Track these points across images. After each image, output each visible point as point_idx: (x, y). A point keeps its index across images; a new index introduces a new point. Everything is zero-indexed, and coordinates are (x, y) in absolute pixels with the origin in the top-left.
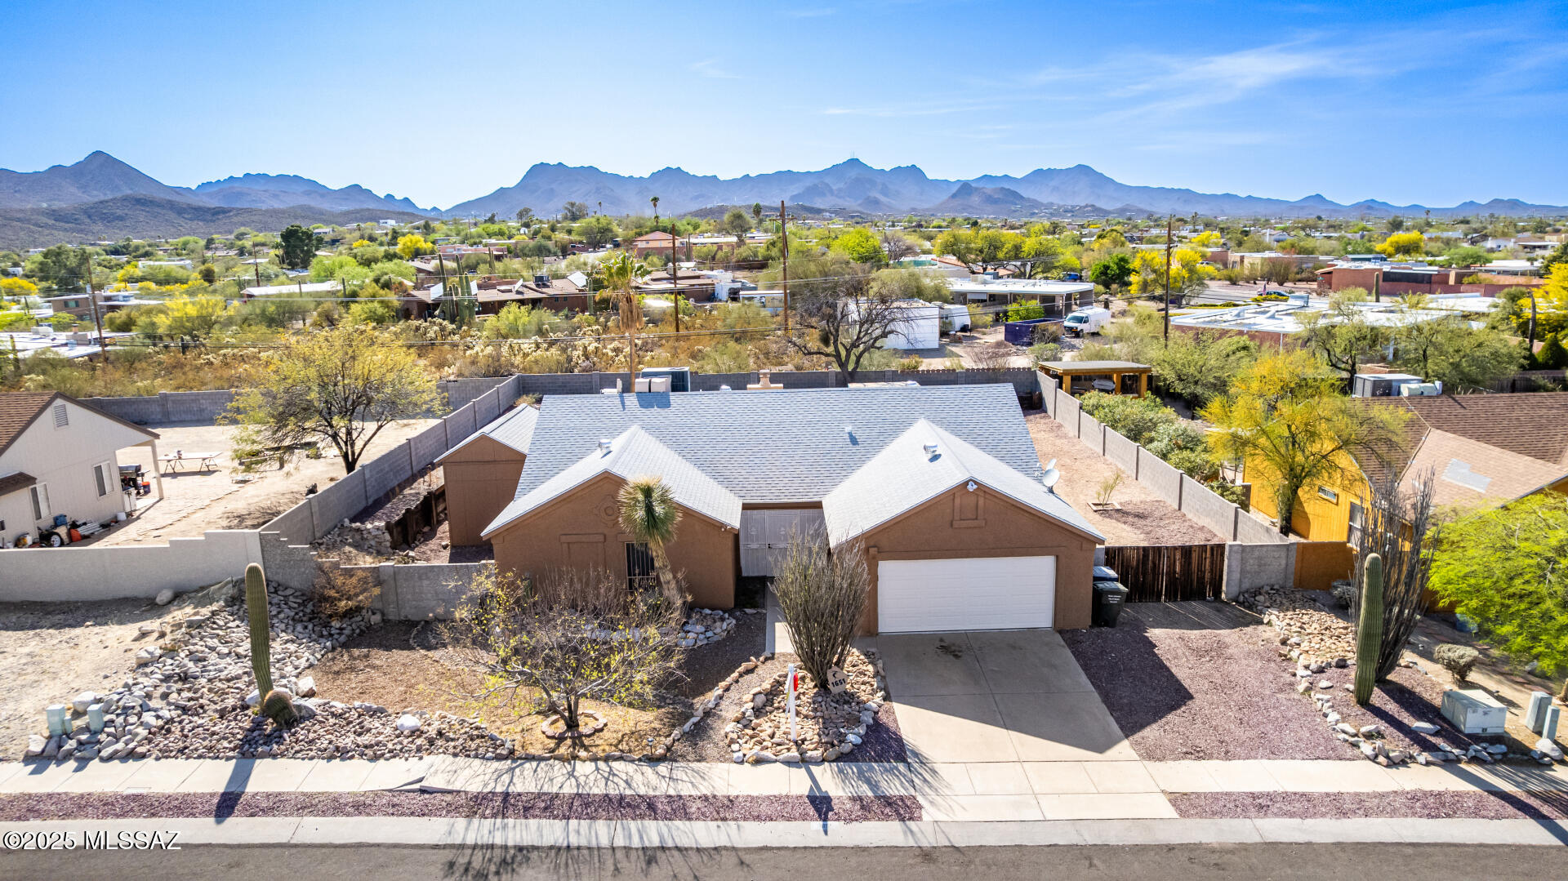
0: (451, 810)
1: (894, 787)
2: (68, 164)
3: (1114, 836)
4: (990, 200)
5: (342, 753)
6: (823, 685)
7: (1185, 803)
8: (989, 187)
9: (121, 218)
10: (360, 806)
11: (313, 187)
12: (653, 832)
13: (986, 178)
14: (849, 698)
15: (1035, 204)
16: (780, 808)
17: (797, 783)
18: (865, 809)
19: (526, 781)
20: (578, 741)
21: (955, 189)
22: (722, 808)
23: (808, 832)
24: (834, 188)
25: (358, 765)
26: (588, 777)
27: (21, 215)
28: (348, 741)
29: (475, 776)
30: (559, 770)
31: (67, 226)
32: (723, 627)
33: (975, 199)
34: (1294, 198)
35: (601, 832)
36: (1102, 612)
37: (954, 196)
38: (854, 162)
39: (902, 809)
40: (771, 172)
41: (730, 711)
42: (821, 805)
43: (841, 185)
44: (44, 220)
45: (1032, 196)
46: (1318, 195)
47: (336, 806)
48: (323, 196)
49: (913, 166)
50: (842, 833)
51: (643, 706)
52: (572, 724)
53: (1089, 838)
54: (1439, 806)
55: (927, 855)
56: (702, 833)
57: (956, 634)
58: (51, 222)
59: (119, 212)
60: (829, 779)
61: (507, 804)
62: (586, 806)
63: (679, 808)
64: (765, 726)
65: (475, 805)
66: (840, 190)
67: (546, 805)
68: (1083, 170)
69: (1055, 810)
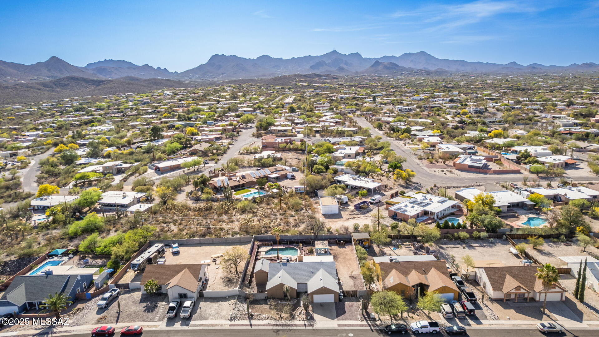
0: (272, 326)
1: (312, 323)
2: (43, 61)
3: (331, 329)
4: (386, 67)
5: (259, 320)
6: (306, 311)
7: (339, 325)
8: (386, 62)
9: (66, 85)
10: (264, 325)
11: (130, 66)
12: (290, 328)
13: (385, 57)
14: (309, 313)
15: (404, 69)
16: (301, 325)
17: (303, 323)
18: (309, 326)
19: (278, 323)
20: (282, 318)
21: (374, 62)
22: (296, 325)
23: (304, 328)
24: (327, 62)
25: (261, 321)
26: (283, 322)
27: (31, 85)
28: (259, 318)
29: (273, 322)
30: (281, 321)
31: (48, 89)
32: (295, 301)
33: (381, 67)
34: (504, 63)
35: (285, 328)
36: (340, 300)
37: (372, 66)
38: (334, 52)
39: (312, 325)
40: (303, 56)
41: (297, 315)
42: (305, 325)
43: (330, 61)
44: (40, 87)
45: (403, 65)
46: (514, 62)
47: (261, 325)
48: (134, 69)
49: (357, 53)
50: (307, 328)
51: (287, 314)
52: (281, 316)
53: (329, 328)
54: (362, 325)
55: (314, 330)
56: (295, 328)
57: (322, 303)
58: (42, 88)
59: (66, 83)
60: (306, 322)
61: (277, 325)
62: (283, 325)
63: (292, 325)
64: (300, 316)
65: (274, 325)
66: (329, 63)
67: (280, 325)
68: (423, 53)
69: (327, 326)
